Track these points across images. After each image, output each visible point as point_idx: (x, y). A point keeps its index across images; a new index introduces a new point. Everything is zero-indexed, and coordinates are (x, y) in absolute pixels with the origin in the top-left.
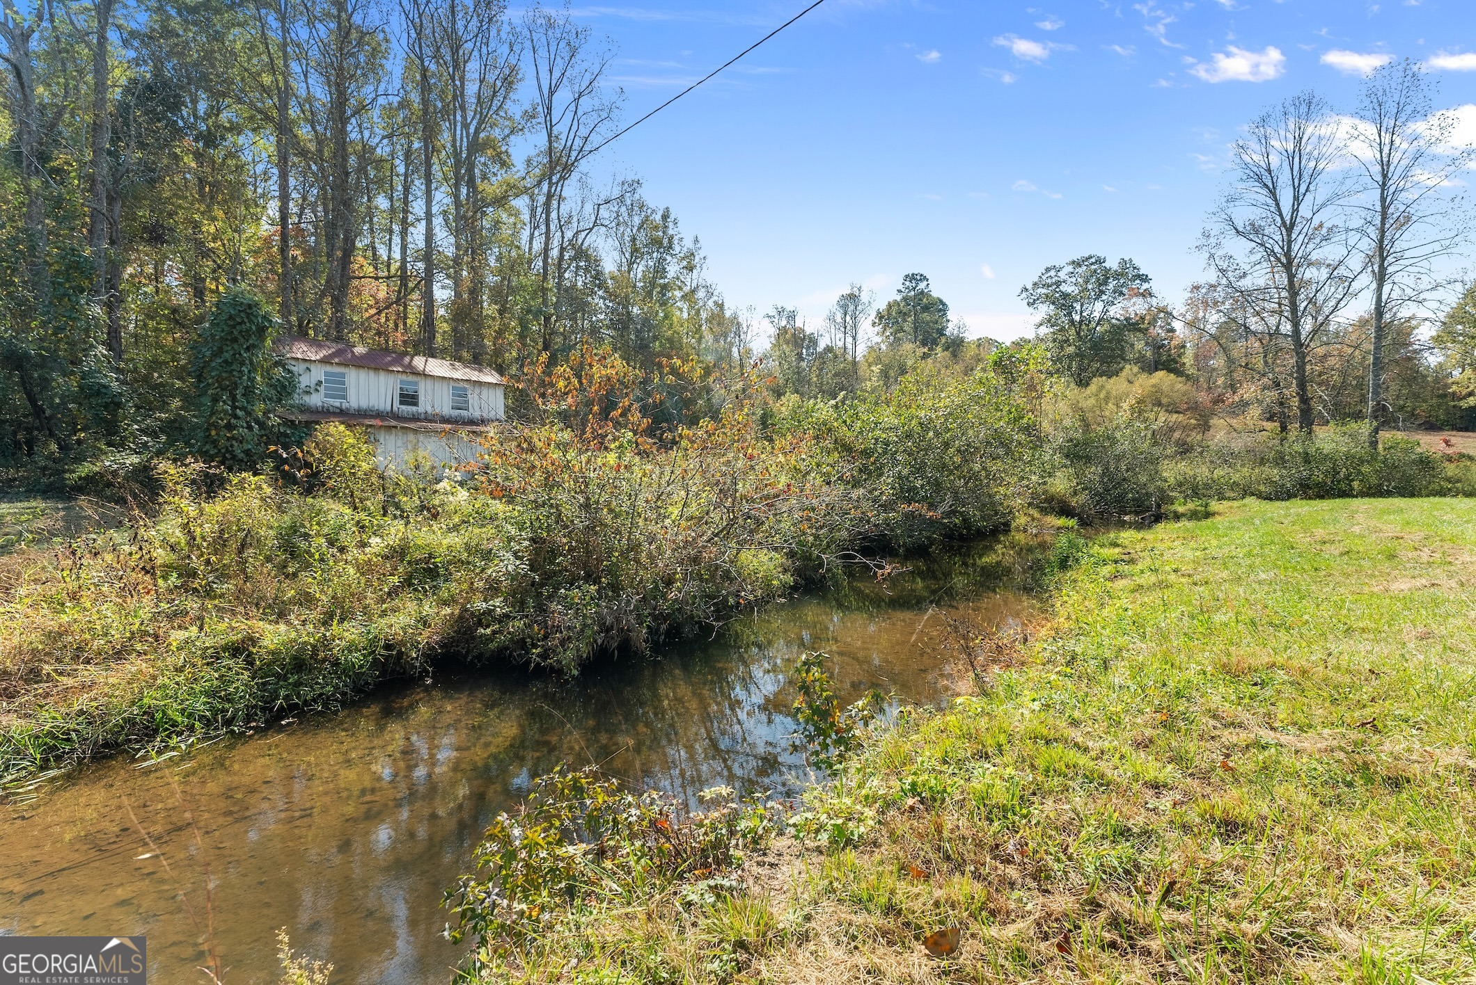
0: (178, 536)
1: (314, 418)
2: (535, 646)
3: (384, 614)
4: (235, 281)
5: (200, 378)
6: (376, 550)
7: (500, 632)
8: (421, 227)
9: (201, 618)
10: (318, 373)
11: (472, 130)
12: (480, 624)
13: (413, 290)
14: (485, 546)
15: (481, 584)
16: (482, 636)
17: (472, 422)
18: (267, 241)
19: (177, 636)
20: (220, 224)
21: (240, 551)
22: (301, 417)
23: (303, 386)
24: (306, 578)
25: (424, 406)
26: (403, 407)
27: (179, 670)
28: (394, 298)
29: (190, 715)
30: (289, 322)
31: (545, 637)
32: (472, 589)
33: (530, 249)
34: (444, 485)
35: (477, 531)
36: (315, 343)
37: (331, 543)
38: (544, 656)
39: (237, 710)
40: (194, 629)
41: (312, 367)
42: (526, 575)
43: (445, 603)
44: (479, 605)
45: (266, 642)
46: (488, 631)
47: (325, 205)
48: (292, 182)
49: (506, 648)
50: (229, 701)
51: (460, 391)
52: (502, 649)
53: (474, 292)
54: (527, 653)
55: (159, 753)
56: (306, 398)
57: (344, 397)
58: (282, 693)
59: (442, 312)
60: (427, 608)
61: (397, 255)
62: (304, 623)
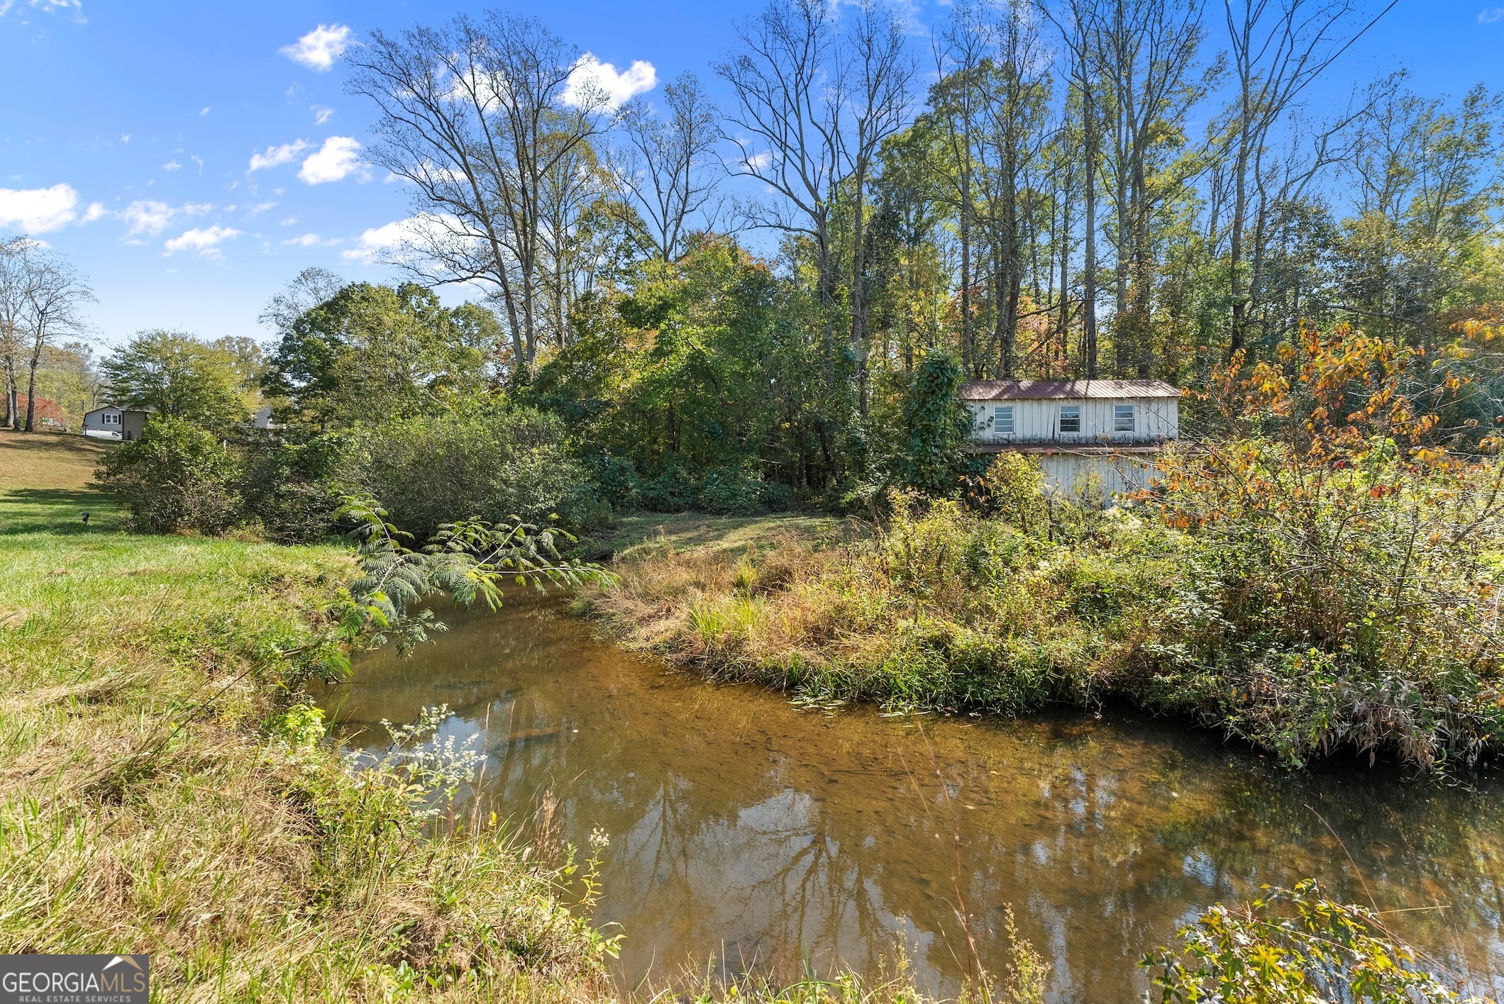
0: (900, 547)
1: (988, 450)
2: (1230, 711)
3: (1052, 637)
4: (931, 345)
5: (911, 425)
6: (1045, 573)
7: (1183, 683)
8: (1082, 249)
9: (914, 613)
10: (991, 410)
11: (1139, 125)
12: (1156, 668)
13: (1074, 315)
14: (1161, 581)
15: (1158, 624)
16: (1159, 683)
17: (1138, 443)
18: (953, 305)
19: (902, 624)
20: (922, 303)
21: (939, 563)
22: (980, 450)
23: (978, 422)
24: (985, 591)
25: (1086, 431)
26: (1064, 433)
27: (903, 650)
28: (1055, 327)
29: (910, 687)
30: (968, 369)
31: (1247, 705)
32: (1146, 628)
33: (1213, 230)
34: (1111, 512)
35: (1151, 563)
36: (990, 385)
37: (1006, 563)
38: (1247, 726)
39: (939, 693)
40: (911, 620)
41: (986, 406)
42: (1216, 623)
43: (1114, 637)
44: (1155, 646)
45: (958, 642)
46: (1168, 679)
47: (996, 259)
48: (971, 248)
49: (1192, 705)
50: (934, 684)
51: (1125, 411)
52: (1185, 705)
53: (1142, 299)
54: (1221, 717)
55: (893, 710)
56: (981, 433)
57: (1011, 429)
58: (970, 689)
59: (1103, 330)
60: (1095, 639)
61: (1057, 285)
62: (986, 630)
